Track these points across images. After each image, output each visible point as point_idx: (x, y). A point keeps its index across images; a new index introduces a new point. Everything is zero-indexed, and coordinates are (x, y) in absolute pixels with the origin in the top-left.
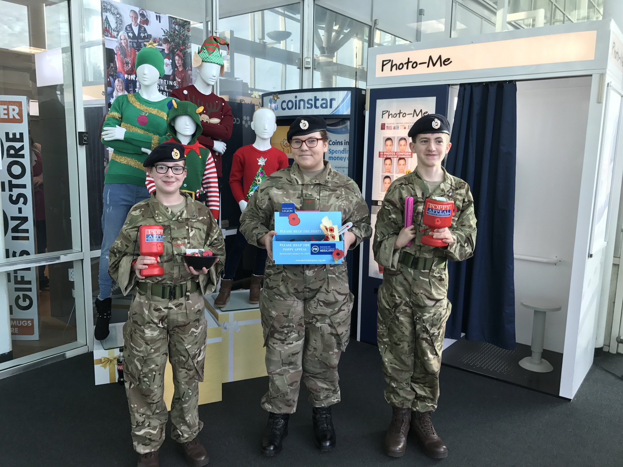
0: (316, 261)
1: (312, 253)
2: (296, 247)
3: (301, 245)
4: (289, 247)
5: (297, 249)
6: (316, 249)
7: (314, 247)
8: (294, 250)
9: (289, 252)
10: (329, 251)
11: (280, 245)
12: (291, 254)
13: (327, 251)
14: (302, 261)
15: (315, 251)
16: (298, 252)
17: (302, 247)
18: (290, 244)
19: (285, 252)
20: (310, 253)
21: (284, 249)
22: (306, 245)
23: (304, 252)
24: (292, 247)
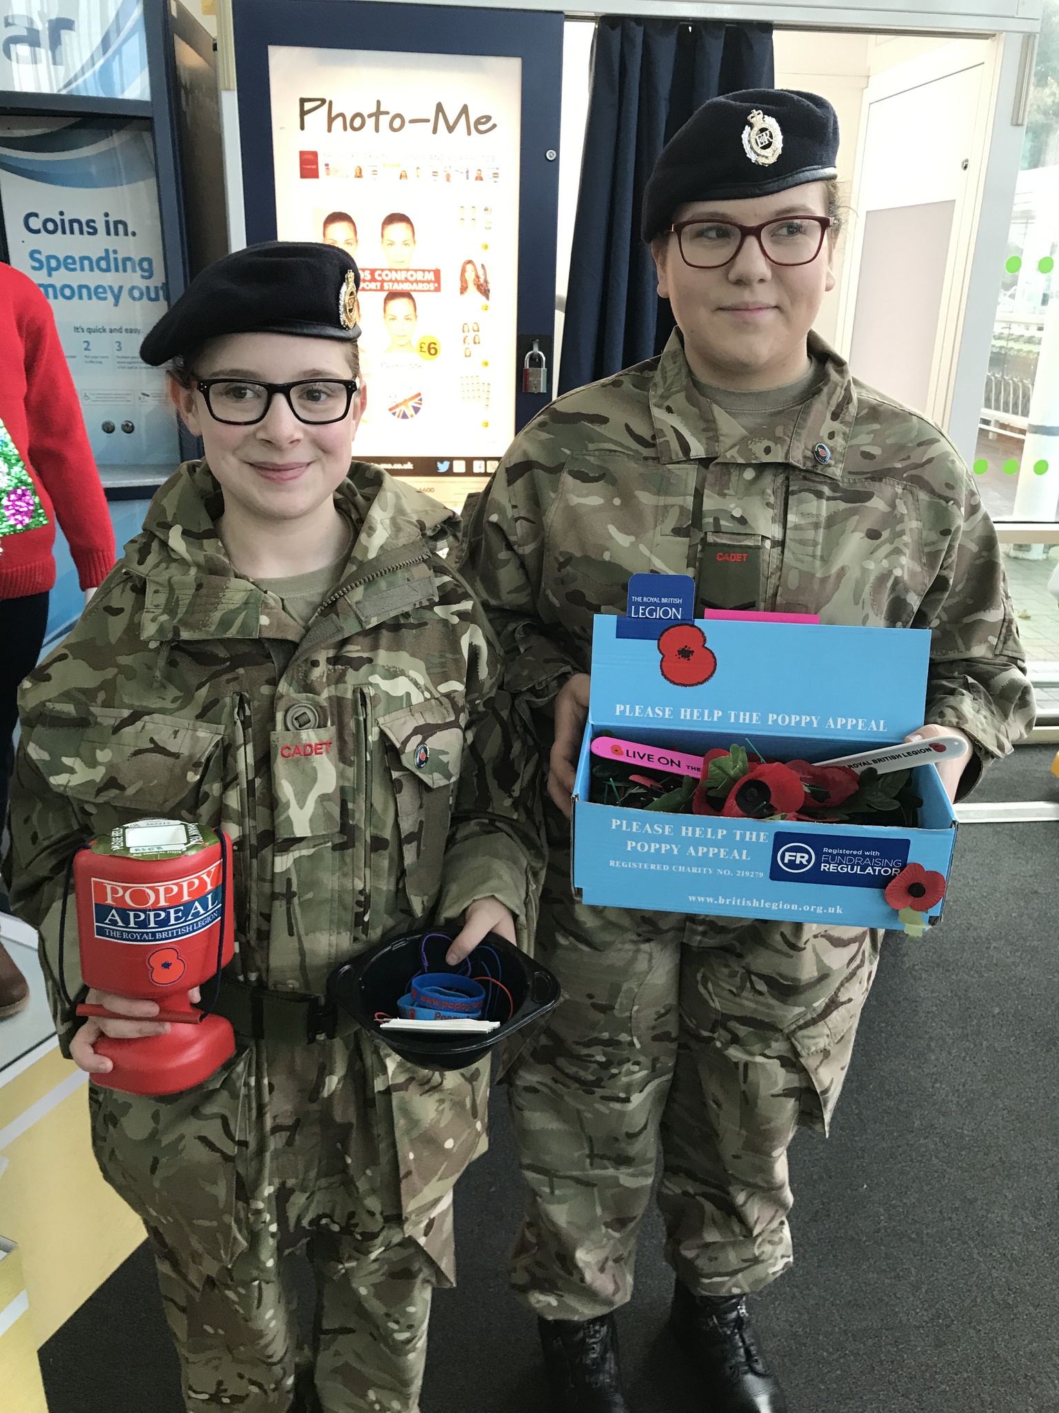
0: (794, 907)
1: (776, 874)
2: (697, 843)
3: (721, 833)
4: (661, 839)
5: (701, 850)
6: (800, 858)
7: (788, 850)
8: (683, 850)
9: (657, 857)
10: (869, 870)
11: (615, 823)
12: (666, 868)
13: (857, 870)
14: (721, 901)
15: (792, 864)
16: (703, 861)
17: (728, 843)
18: (662, 823)
19: (635, 856)
20: (764, 873)
21: (630, 845)
22: (751, 836)
23: (735, 865)
24: (675, 838)
